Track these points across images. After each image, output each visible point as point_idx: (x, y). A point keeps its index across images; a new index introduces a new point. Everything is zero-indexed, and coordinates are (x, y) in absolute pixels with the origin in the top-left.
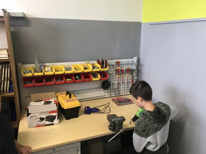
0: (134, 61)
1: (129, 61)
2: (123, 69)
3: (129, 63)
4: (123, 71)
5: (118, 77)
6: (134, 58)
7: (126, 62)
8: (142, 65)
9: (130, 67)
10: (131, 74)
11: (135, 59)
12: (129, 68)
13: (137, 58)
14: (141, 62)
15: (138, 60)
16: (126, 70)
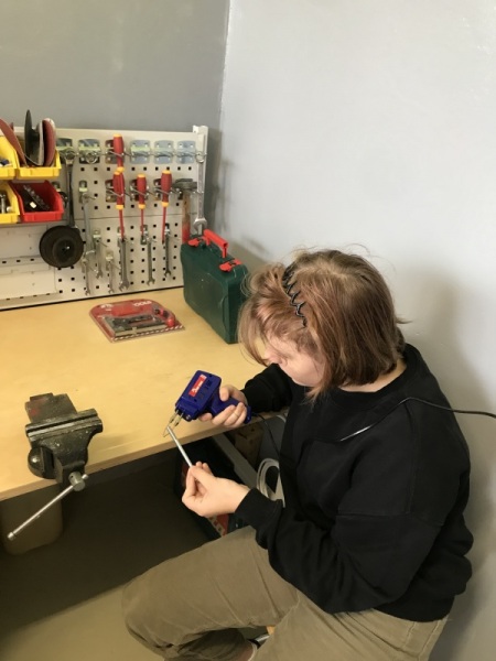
0: (193, 143)
1: (170, 143)
2: (141, 176)
3: (169, 150)
4: (140, 184)
5: (121, 212)
6: (195, 128)
7: (157, 144)
8: (227, 164)
9: (173, 170)
10: (181, 202)
11: (199, 135)
12: (170, 176)
13: (206, 133)
14: (227, 150)
15: (214, 143)
16: (158, 181)
